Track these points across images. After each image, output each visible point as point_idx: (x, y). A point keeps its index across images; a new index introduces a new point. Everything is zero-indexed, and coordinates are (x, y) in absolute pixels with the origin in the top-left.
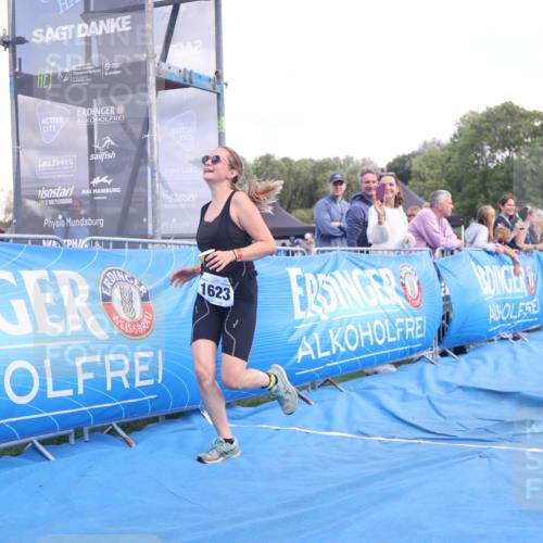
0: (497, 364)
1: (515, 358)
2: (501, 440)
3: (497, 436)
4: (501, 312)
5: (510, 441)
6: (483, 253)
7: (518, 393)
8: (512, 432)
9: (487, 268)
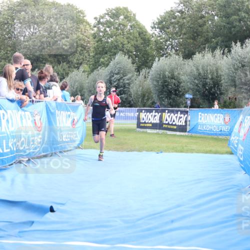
0: (13, 181)
1: (26, 177)
2: (10, 236)
3: (6, 233)
4: (19, 144)
5: (16, 237)
6: (7, 100)
7: (25, 202)
8: (18, 230)
9: (9, 112)
